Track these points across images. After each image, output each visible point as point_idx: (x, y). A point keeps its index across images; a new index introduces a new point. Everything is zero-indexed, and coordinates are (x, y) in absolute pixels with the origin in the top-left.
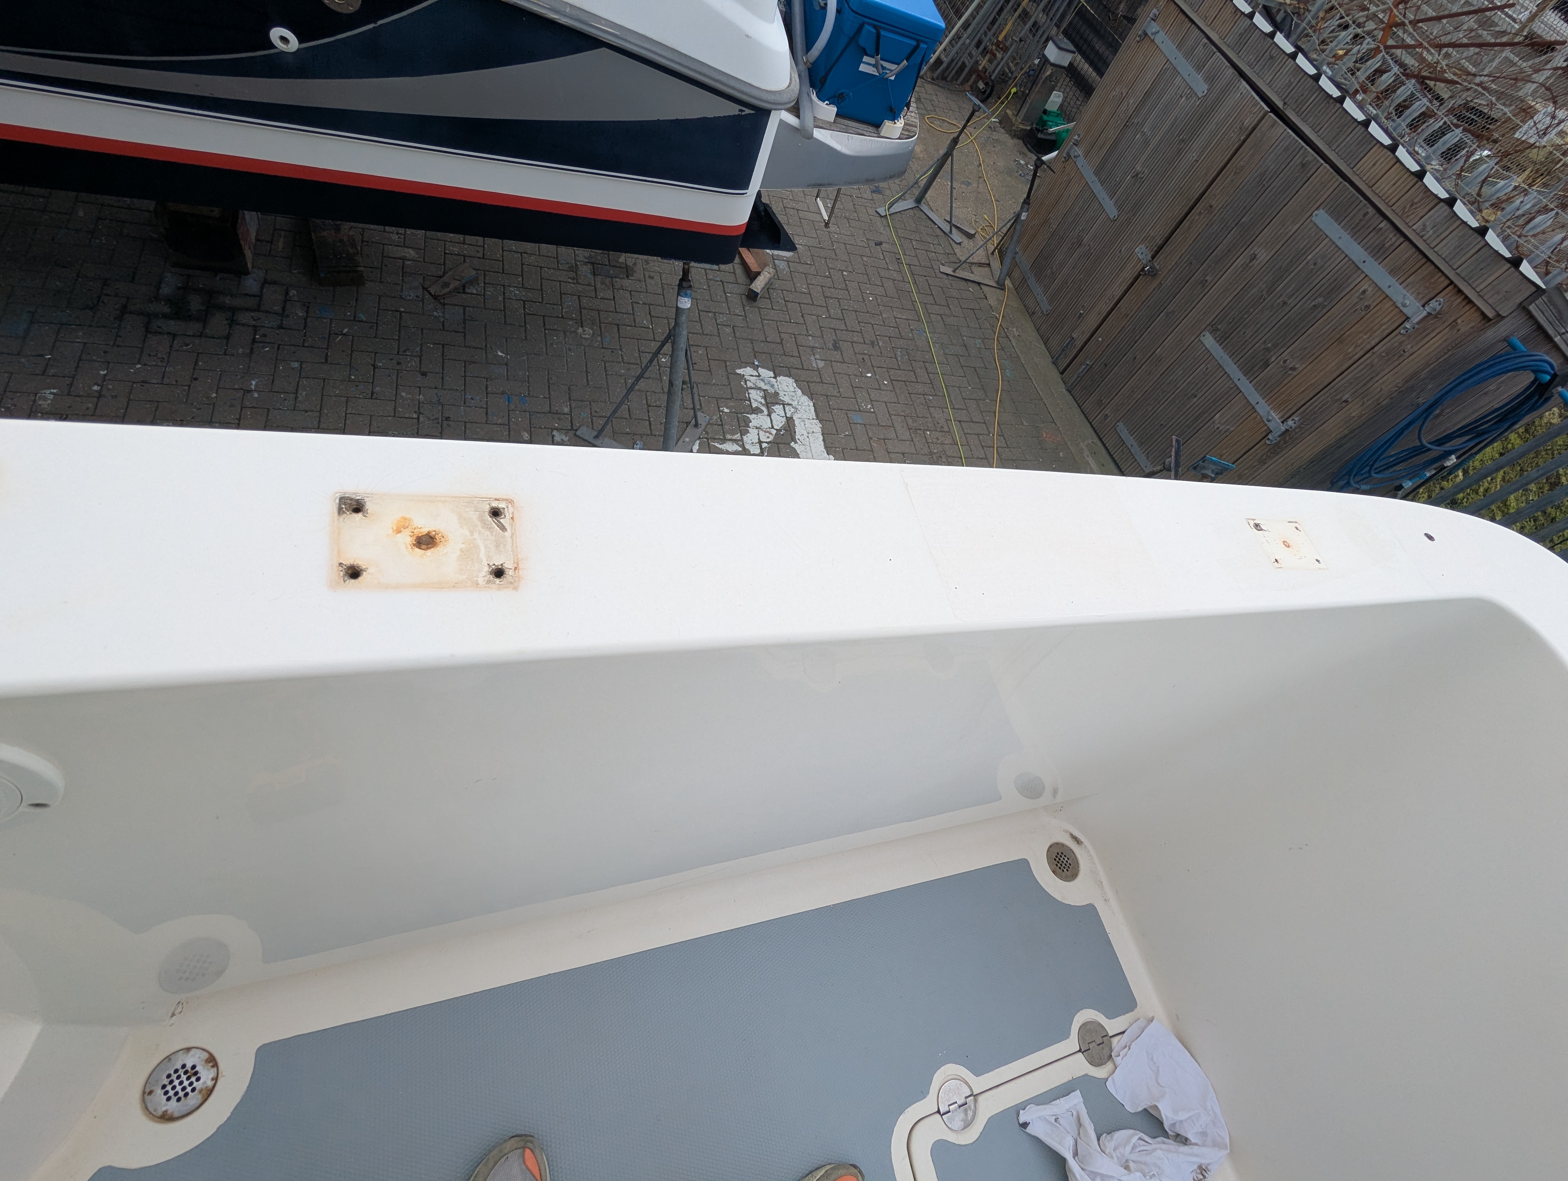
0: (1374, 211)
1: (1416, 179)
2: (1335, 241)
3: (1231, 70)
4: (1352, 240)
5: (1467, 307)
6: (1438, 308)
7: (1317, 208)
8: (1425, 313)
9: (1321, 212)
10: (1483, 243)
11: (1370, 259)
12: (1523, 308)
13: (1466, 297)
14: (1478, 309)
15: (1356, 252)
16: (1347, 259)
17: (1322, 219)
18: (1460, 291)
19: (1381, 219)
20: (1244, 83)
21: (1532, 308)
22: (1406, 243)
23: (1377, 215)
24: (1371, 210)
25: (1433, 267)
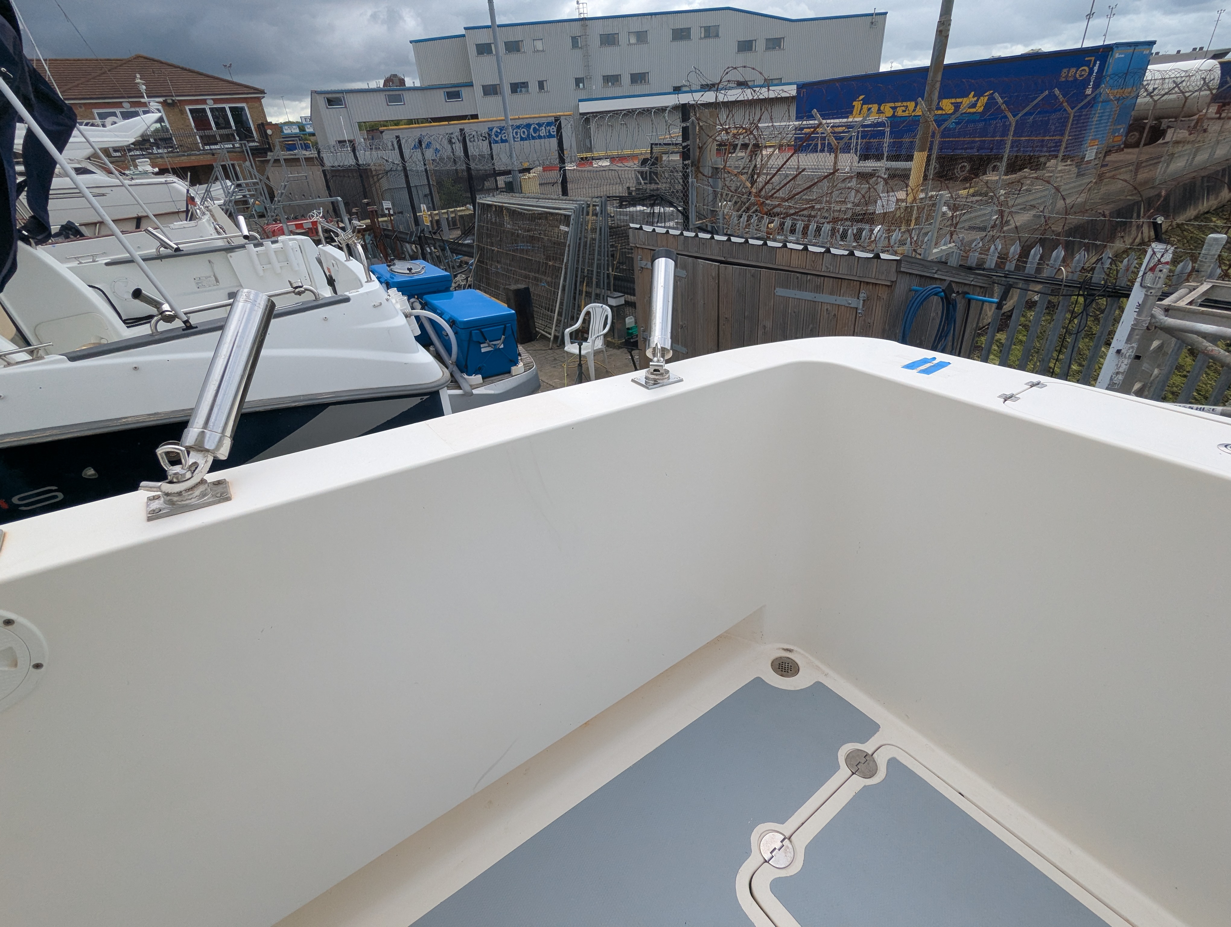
0: (800, 275)
1: (805, 252)
2: (795, 297)
3: (691, 259)
4: (801, 292)
5: (877, 287)
6: (865, 295)
7: (775, 289)
8: (862, 302)
9: (777, 289)
10: (856, 258)
11: (817, 295)
12: (899, 272)
13: (873, 283)
14: (882, 285)
15: (808, 296)
16: (806, 301)
17: (780, 292)
18: (868, 283)
19: (806, 276)
20: (699, 260)
21: (902, 269)
22: (826, 279)
23: (803, 275)
24: (798, 275)
25: (846, 281)
